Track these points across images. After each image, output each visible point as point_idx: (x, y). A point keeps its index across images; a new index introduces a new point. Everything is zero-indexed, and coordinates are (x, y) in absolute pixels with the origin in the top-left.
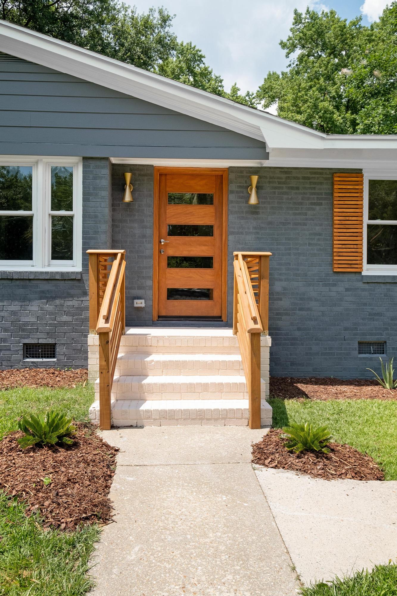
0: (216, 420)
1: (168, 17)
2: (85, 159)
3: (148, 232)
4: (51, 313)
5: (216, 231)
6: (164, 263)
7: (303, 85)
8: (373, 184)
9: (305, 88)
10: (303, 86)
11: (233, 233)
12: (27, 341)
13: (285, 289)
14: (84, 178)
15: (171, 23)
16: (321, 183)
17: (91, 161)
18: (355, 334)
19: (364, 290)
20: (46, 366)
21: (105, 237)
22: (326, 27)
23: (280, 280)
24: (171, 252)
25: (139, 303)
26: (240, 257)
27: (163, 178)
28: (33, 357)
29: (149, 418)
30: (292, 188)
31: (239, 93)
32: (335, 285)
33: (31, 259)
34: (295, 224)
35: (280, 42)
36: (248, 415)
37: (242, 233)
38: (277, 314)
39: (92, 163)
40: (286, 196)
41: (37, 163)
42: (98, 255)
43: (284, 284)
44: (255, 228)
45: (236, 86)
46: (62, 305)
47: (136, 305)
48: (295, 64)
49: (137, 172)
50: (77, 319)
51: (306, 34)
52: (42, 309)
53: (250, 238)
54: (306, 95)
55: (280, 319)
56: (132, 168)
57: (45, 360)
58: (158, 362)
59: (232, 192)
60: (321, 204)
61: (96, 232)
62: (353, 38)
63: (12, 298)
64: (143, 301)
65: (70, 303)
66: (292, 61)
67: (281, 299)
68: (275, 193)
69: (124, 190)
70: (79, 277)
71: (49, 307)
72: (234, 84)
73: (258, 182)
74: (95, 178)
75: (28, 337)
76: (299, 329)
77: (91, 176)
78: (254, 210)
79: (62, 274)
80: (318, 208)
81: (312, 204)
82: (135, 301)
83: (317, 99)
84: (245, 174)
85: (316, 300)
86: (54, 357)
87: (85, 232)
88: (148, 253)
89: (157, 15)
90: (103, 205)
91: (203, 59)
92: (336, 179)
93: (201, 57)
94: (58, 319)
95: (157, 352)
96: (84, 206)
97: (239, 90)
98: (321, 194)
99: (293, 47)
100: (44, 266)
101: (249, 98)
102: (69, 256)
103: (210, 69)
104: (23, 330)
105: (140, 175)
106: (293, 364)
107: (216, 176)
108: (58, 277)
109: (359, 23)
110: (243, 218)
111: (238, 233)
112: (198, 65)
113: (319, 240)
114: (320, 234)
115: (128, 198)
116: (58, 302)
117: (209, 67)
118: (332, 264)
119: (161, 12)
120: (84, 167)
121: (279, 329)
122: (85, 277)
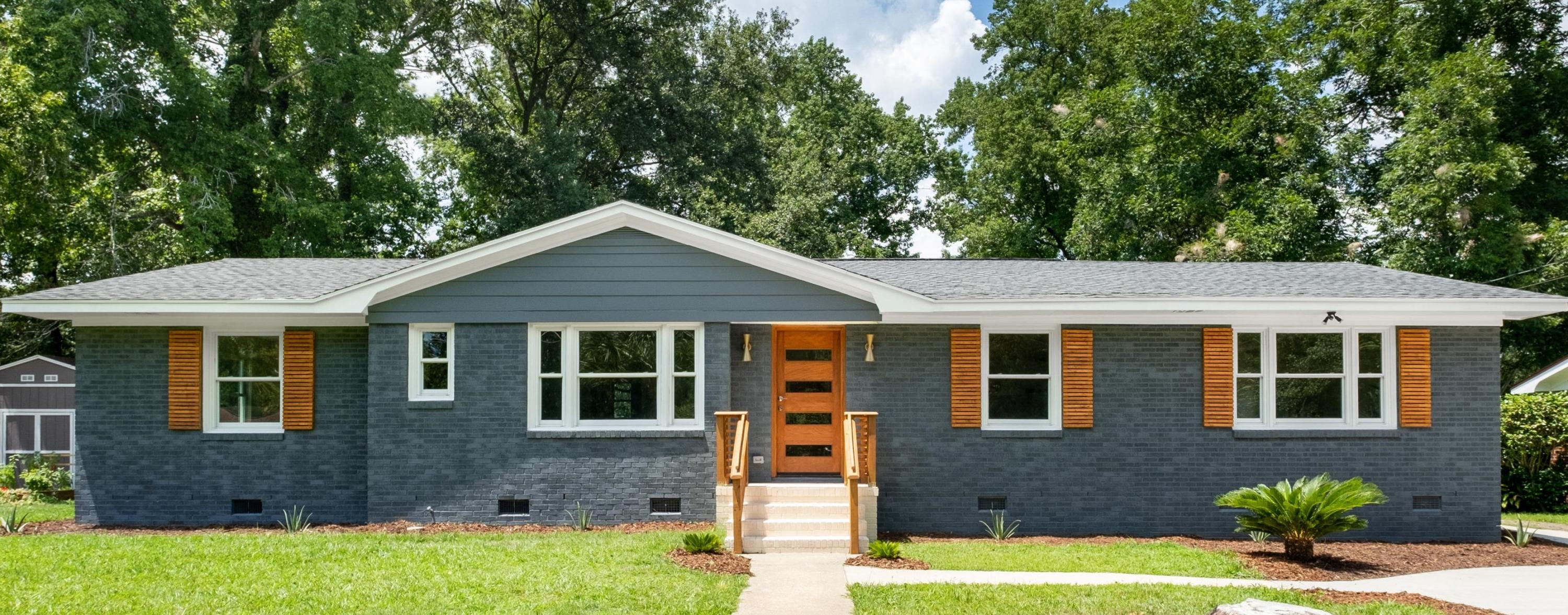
0: (824, 548)
1: (787, 23)
2: (706, 324)
3: (766, 390)
4: (676, 470)
5: (834, 387)
6: (783, 420)
7: (1008, 114)
8: (993, 338)
9: (1009, 120)
10: (1008, 117)
11: (850, 390)
12: (653, 496)
13: (903, 445)
14: (706, 341)
15: (791, 32)
16: (938, 339)
17: (712, 326)
18: (975, 490)
19: (983, 445)
20: (673, 519)
21: (726, 398)
22: (1046, 14)
23: (898, 436)
24: (790, 409)
25: (759, 460)
26: (849, 417)
27: (781, 335)
28: (659, 511)
29: (771, 546)
30: (910, 344)
31: (908, 114)
32: (953, 440)
33: (655, 417)
34: (912, 380)
35: (971, 37)
36: (849, 545)
37: (859, 390)
38: (896, 470)
39: (714, 327)
40: (903, 353)
41: (661, 327)
42: (724, 416)
43: (902, 440)
44: (872, 385)
45: (904, 103)
46: (686, 462)
47: (755, 462)
48: (998, 72)
49: (755, 332)
50: (700, 475)
51: (1013, 28)
52: (667, 466)
53: (867, 395)
54: (1013, 131)
55: (899, 475)
56: (751, 329)
57: (670, 514)
58: (777, 508)
59: (849, 349)
60: (939, 360)
61: (718, 393)
62: (1090, 33)
63: (641, 454)
64: (762, 458)
65: (693, 460)
66: (993, 69)
67: (899, 455)
68: (892, 349)
69: (743, 350)
70: (702, 435)
71: (674, 464)
72: (899, 99)
73: (874, 339)
74: (716, 341)
75: (654, 492)
76: (917, 485)
77: (712, 339)
78: (872, 367)
79: (686, 432)
80: (935, 363)
81: (930, 359)
82: (755, 458)
83: (1029, 138)
84: (861, 331)
85: (935, 455)
86: (678, 511)
87: (707, 393)
88: (766, 410)
89: (769, 20)
90: (724, 366)
91: (845, 64)
92: (953, 335)
93: (843, 60)
94: (682, 475)
95: (776, 501)
96: (706, 369)
97: (908, 108)
98: (939, 350)
99: (992, 48)
100: (668, 425)
101: (925, 126)
102: (690, 414)
103: (857, 80)
104: (650, 486)
105: (759, 334)
106: (912, 519)
107: (834, 332)
108: (682, 436)
109: (1105, 4)
110: (861, 375)
111: (856, 390)
112: (837, 74)
113: (936, 395)
114: (938, 390)
115: (747, 357)
116: (682, 458)
117: (855, 76)
118: (950, 420)
119: (775, 16)
120: (706, 330)
121: (897, 485)
122: (708, 435)
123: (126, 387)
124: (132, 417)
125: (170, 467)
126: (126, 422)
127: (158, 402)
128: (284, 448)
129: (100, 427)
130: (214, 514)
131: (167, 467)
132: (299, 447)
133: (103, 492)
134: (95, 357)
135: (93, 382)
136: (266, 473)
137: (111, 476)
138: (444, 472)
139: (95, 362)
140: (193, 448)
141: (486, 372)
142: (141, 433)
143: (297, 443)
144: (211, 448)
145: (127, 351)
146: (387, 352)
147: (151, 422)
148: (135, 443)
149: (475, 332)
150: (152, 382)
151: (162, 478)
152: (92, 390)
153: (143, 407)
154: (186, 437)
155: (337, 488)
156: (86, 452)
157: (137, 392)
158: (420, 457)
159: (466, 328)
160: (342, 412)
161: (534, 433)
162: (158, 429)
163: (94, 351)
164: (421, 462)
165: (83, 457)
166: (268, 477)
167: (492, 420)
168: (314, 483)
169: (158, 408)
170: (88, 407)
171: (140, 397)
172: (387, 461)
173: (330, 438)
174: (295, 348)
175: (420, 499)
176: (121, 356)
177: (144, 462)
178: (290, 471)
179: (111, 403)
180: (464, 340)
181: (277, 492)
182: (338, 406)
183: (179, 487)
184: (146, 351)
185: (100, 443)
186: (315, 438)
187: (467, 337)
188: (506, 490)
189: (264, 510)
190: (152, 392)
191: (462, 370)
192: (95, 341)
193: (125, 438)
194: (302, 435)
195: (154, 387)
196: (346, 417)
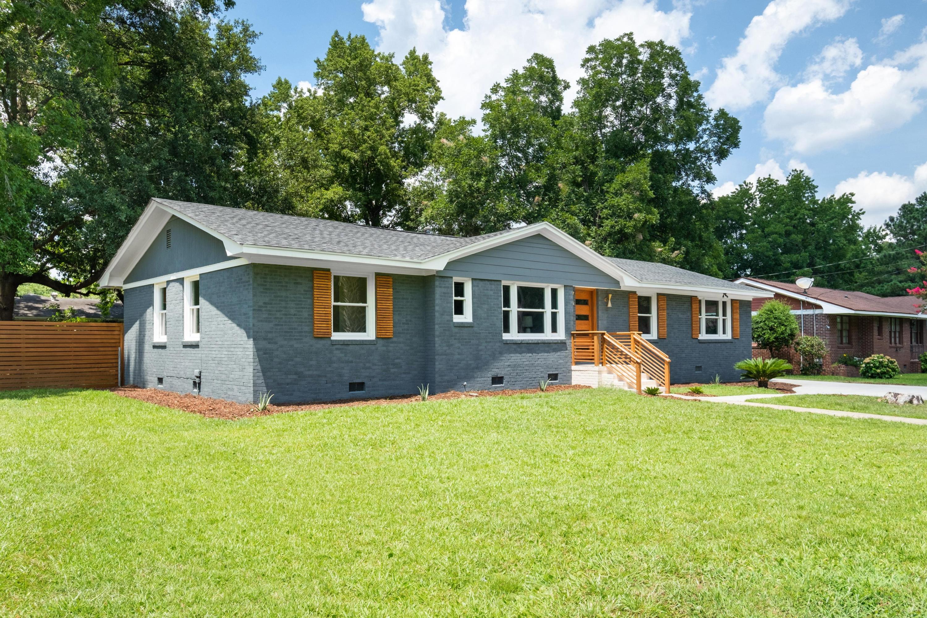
2: (565, 286)
4: (556, 359)
5: (590, 318)
8: (640, 298)
11: (600, 320)
12: (549, 373)
14: (565, 295)
16: (625, 297)
20: (556, 384)
21: (573, 323)
28: (551, 380)
30: (617, 299)
33: (545, 332)
34: (618, 316)
37: (603, 320)
39: (568, 288)
40: (615, 303)
41: (546, 286)
44: (607, 317)
46: (560, 355)
50: (565, 362)
52: (553, 357)
57: (555, 381)
59: (600, 300)
60: (625, 307)
61: (570, 321)
63: (545, 351)
65: (562, 354)
70: (564, 341)
71: (556, 356)
73: (614, 296)
74: (569, 295)
75: (548, 370)
78: (607, 309)
79: (556, 340)
81: (623, 307)
84: (606, 292)
86: (557, 380)
87: (566, 320)
90: (572, 308)
92: (630, 296)
94: (559, 361)
96: (565, 308)
98: (625, 302)
100: (549, 336)
102: (557, 331)
104: (547, 367)
107: (590, 291)
108: (555, 342)
110: (603, 313)
113: (625, 323)
114: (625, 321)
116: (558, 353)
120: (565, 290)
122: (567, 341)
123: (286, 308)
124: (290, 329)
125: (313, 363)
126: (286, 332)
127: (305, 318)
128: (377, 349)
129: (270, 335)
130: (339, 393)
131: (311, 363)
132: (384, 348)
133: (272, 381)
134: (266, 285)
135: (265, 303)
136: (368, 365)
137: (277, 370)
138: (470, 362)
139: (266, 289)
140: (327, 349)
141: (486, 306)
142: (295, 339)
143: (383, 346)
144: (337, 349)
145: (287, 283)
146: (444, 293)
147: (301, 332)
148: (292, 346)
149: (481, 283)
150: (301, 304)
151: (309, 370)
152: (264, 309)
153: (296, 322)
154: (322, 342)
155: (404, 373)
156: (261, 353)
157: (293, 311)
158: (459, 354)
159: (477, 281)
160: (406, 327)
161: (507, 340)
162: (306, 336)
163: (265, 282)
164: (459, 357)
165: (258, 356)
166: (369, 368)
167: (489, 333)
168: (392, 370)
169: (306, 322)
170: (261, 321)
171: (295, 315)
172: (444, 357)
173: (400, 343)
174: (384, 287)
175: (460, 379)
176: (282, 286)
177: (298, 359)
178: (380, 364)
179: (276, 318)
180: (477, 288)
181: (373, 377)
182: (403, 323)
183: (319, 376)
184: (297, 283)
185: (269, 346)
186: (392, 342)
187: (478, 286)
188: (495, 371)
189: (366, 389)
190: (302, 311)
191: (476, 305)
192: (265, 274)
193: (286, 342)
194: (385, 341)
195: (303, 308)
196: (408, 330)
